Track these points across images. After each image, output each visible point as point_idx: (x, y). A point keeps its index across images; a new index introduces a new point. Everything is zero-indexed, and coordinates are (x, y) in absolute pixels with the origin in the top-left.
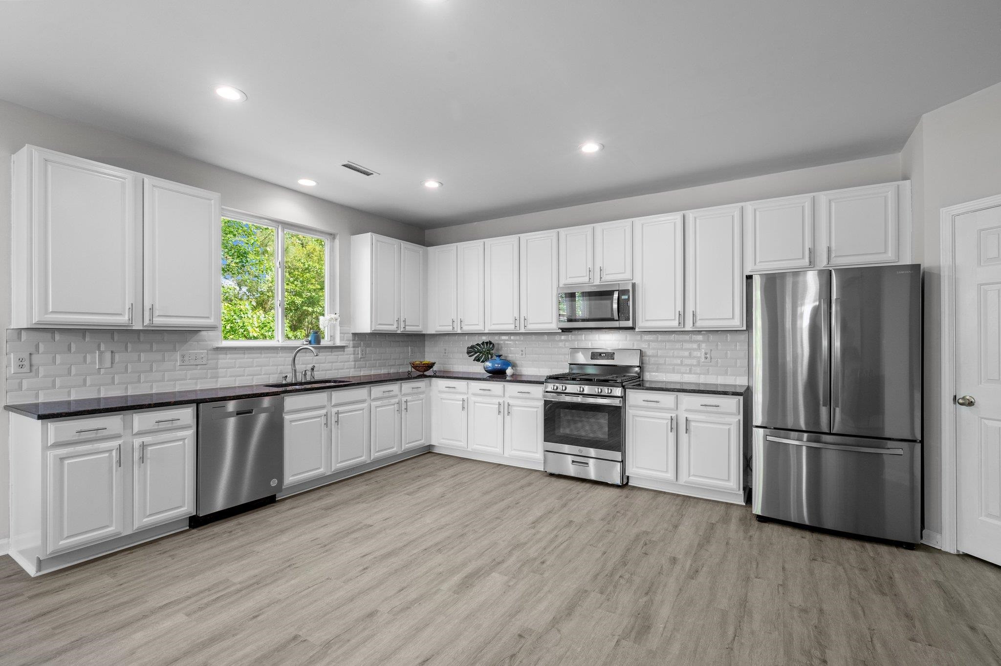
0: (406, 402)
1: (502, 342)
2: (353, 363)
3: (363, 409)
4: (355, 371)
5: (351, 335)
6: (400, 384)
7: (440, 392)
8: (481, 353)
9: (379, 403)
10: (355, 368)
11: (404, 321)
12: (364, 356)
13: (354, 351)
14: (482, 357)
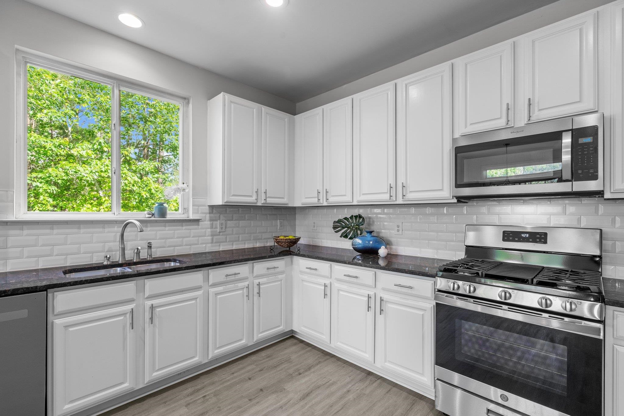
0: (259, 285)
1: (375, 216)
2: (210, 238)
3: (197, 298)
4: (212, 246)
5: (208, 207)
6: (252, 264)
7: (302, 272)
8: (349, 228)
9: (220, 289)
10: (212, 243)
11: (265, 193)
12: (223, 230)
13: (212, 224)
14: (350, 232)
